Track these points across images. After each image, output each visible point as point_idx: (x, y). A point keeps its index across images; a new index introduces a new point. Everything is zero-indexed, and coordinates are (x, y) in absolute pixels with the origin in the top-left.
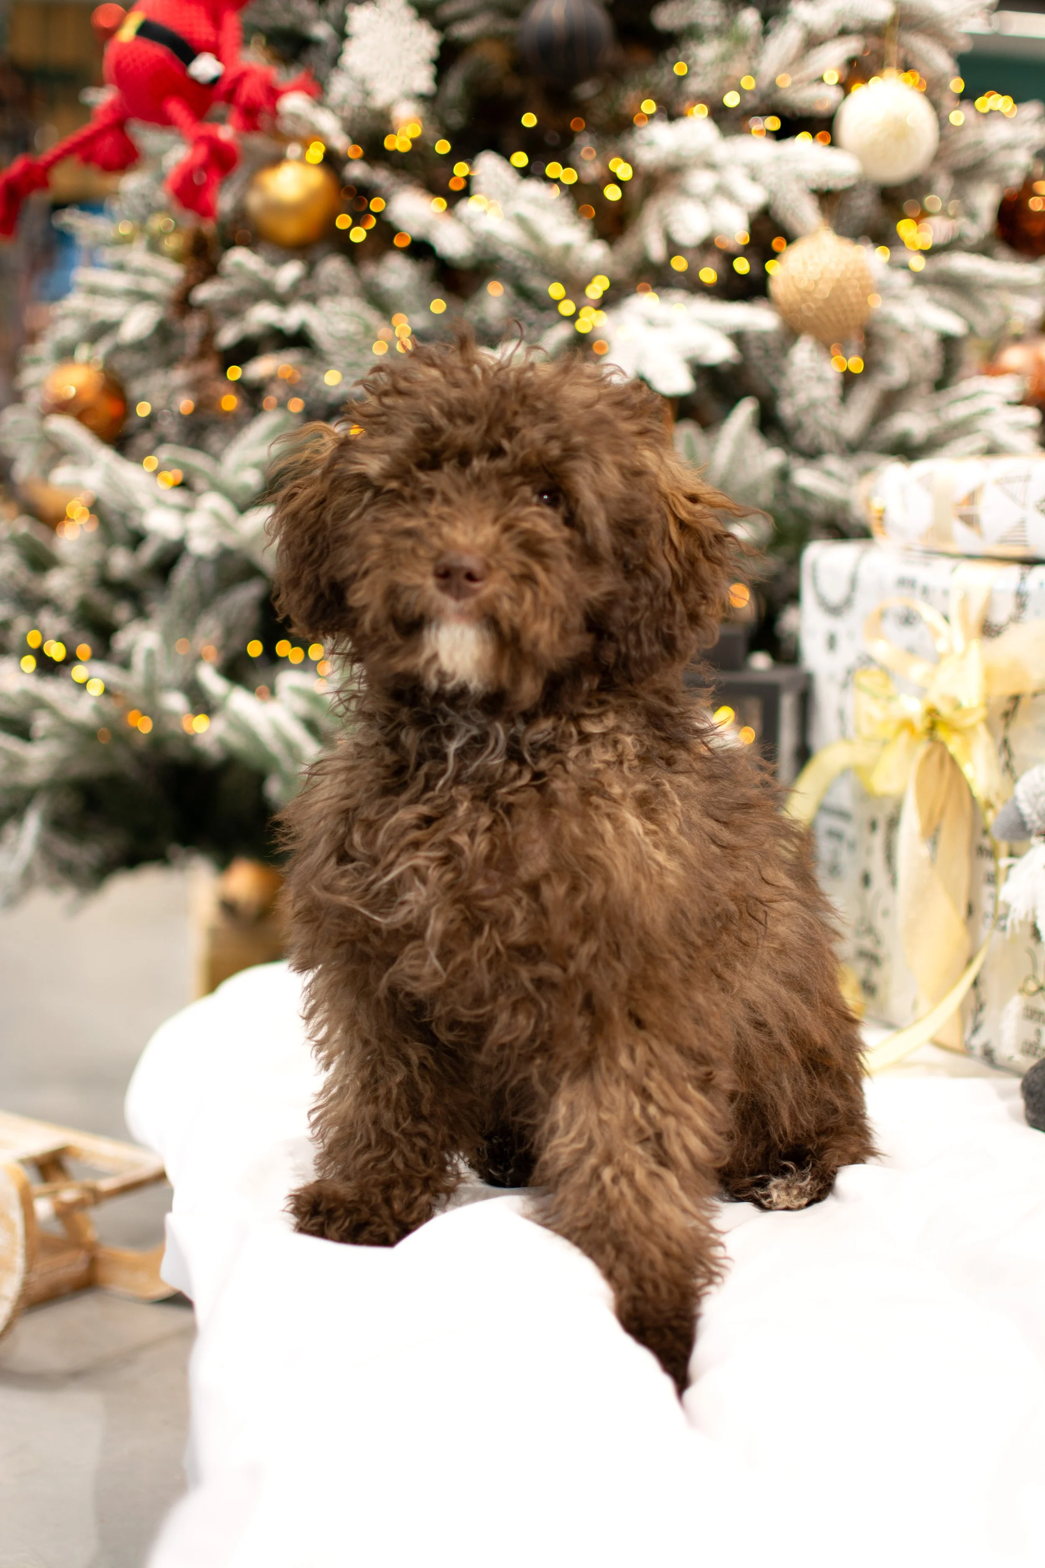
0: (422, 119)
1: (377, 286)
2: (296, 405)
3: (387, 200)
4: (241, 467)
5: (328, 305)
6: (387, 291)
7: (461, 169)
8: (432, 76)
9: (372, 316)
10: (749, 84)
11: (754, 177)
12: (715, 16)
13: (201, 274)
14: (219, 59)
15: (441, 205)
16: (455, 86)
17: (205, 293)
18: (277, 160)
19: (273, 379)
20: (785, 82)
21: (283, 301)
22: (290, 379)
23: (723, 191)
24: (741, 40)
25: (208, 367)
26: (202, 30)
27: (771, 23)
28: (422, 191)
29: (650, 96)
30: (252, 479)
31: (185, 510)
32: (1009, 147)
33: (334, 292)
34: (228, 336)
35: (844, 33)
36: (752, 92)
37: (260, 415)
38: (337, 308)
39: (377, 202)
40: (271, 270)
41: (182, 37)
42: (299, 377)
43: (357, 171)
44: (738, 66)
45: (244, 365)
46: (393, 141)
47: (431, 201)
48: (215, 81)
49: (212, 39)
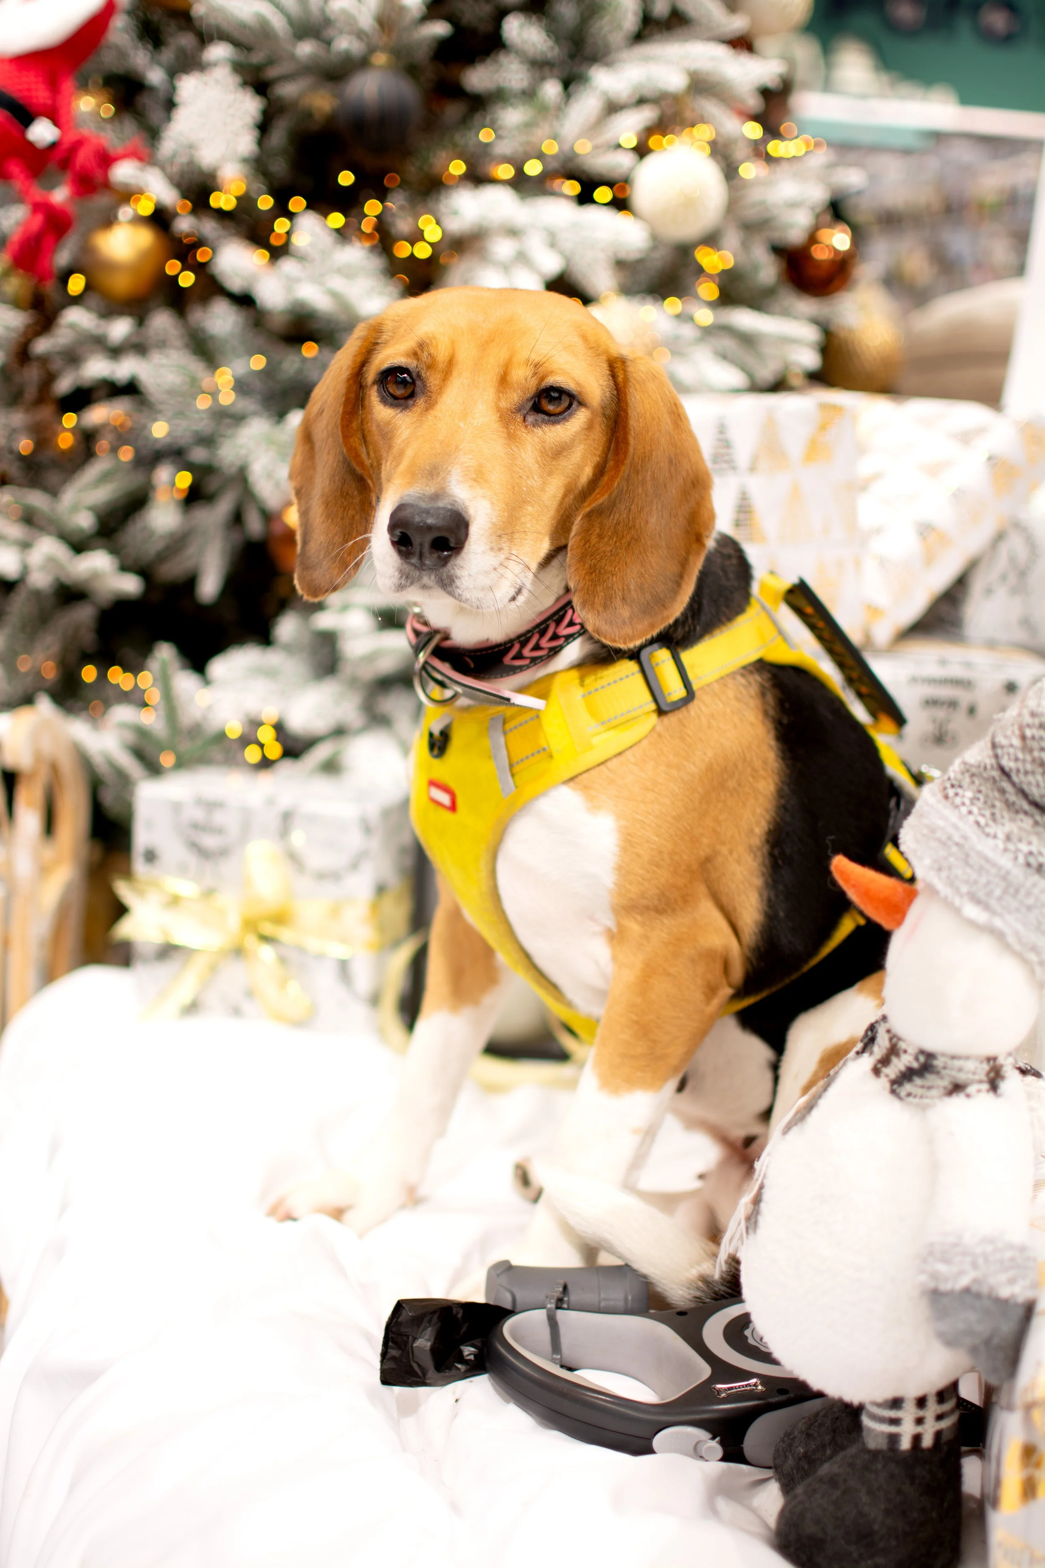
0: (247, 177)
1: (203, 331)
2: (126, 454)
3: (214, 251)
4: (75, 508)
5: (157, 358)
6: (212, 338)
7: (281, 225)
8: (256, 140)
9: (196, 366)
10: (550, 148)
11: (553, 242)
12: (522, 80)
13: (38, 328)
14: (56, 123)
15: (264, 256)
16: (278, 137)
17: (42, 346)
18: (108, 221)
19: (105, 426)
20: (583, 148)
21: (115, 352)
22: (121, 426)
23: (522, 258)
24: (543, 110)
25: (46, 412)
26: (41, 95)
27: (572, 88)
28: (247, 242)
29: (460, 157)
30: (85, 521)
31: (25, 546)
32: (794, 205)
33: (162, 345)
34: (64, 385)
35: (641, 101)
36: (554, 157)
37: (93, 460)
38: (164, 361)
39: (203, 253)
40: (103, 323)
41: (21, 102)
42: (129, 424)
43: (184, 224)
44: (541, 131)
45: (79, 413)
46: (219, 198)
47: (254, 252)
48: (54, 146)
49: (49, 102)
